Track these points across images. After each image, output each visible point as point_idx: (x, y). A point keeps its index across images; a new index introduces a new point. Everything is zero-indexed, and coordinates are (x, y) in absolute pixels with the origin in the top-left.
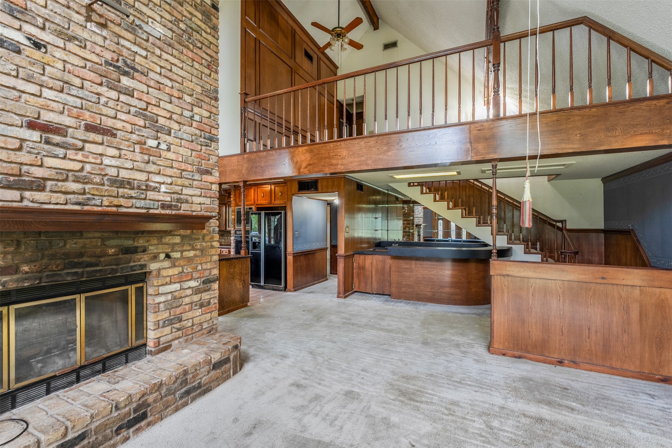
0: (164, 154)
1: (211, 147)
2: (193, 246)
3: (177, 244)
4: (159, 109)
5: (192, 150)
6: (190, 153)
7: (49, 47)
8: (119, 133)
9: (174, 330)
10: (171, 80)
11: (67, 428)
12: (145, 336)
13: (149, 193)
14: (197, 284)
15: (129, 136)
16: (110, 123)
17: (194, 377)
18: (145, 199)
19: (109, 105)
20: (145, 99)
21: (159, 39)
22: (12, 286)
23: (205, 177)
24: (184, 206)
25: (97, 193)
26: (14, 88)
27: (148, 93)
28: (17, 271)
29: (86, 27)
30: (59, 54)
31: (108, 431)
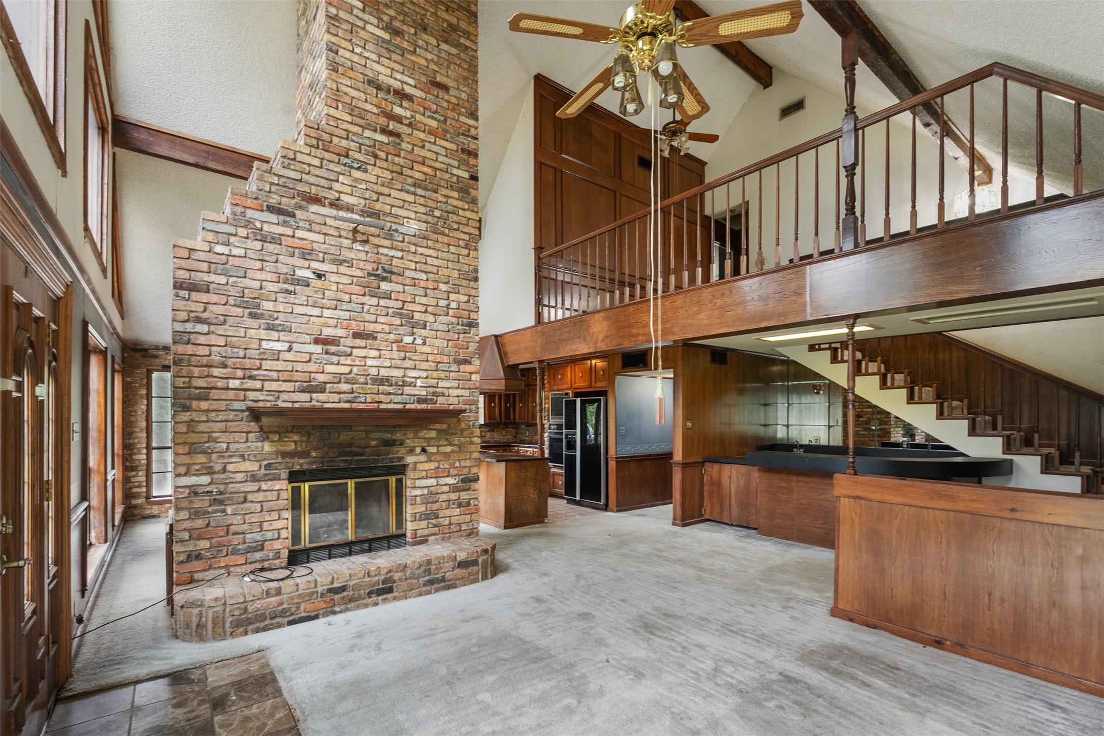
0: (419, 348)
1: (470, 333)
2: (449, 442)
3: (433, 438)
4: (414, 305)
5: (448, 340)
6: (446, 343)
7: (327, 274)
8: (379, 336)
9: (430, 526)
10: (426, 272)
11: (333, 578)
12: (404, 527)
13: (405, 388)
14: (455, 482)
15: (387, 336)
16: (371, 327)
17: (437, 569)
18: (402, 394)
19: (371, 312)
20: (401, 299)
21: (414, 236)
22: (306, 467)
23: (463, 368)
24: (440, 400)
25: (362, 392)
26: (306, 315)
27: (404, 292)
28: (308, 456)
29: (352, 248)
30: (334, 278)
31: (362, 592)
